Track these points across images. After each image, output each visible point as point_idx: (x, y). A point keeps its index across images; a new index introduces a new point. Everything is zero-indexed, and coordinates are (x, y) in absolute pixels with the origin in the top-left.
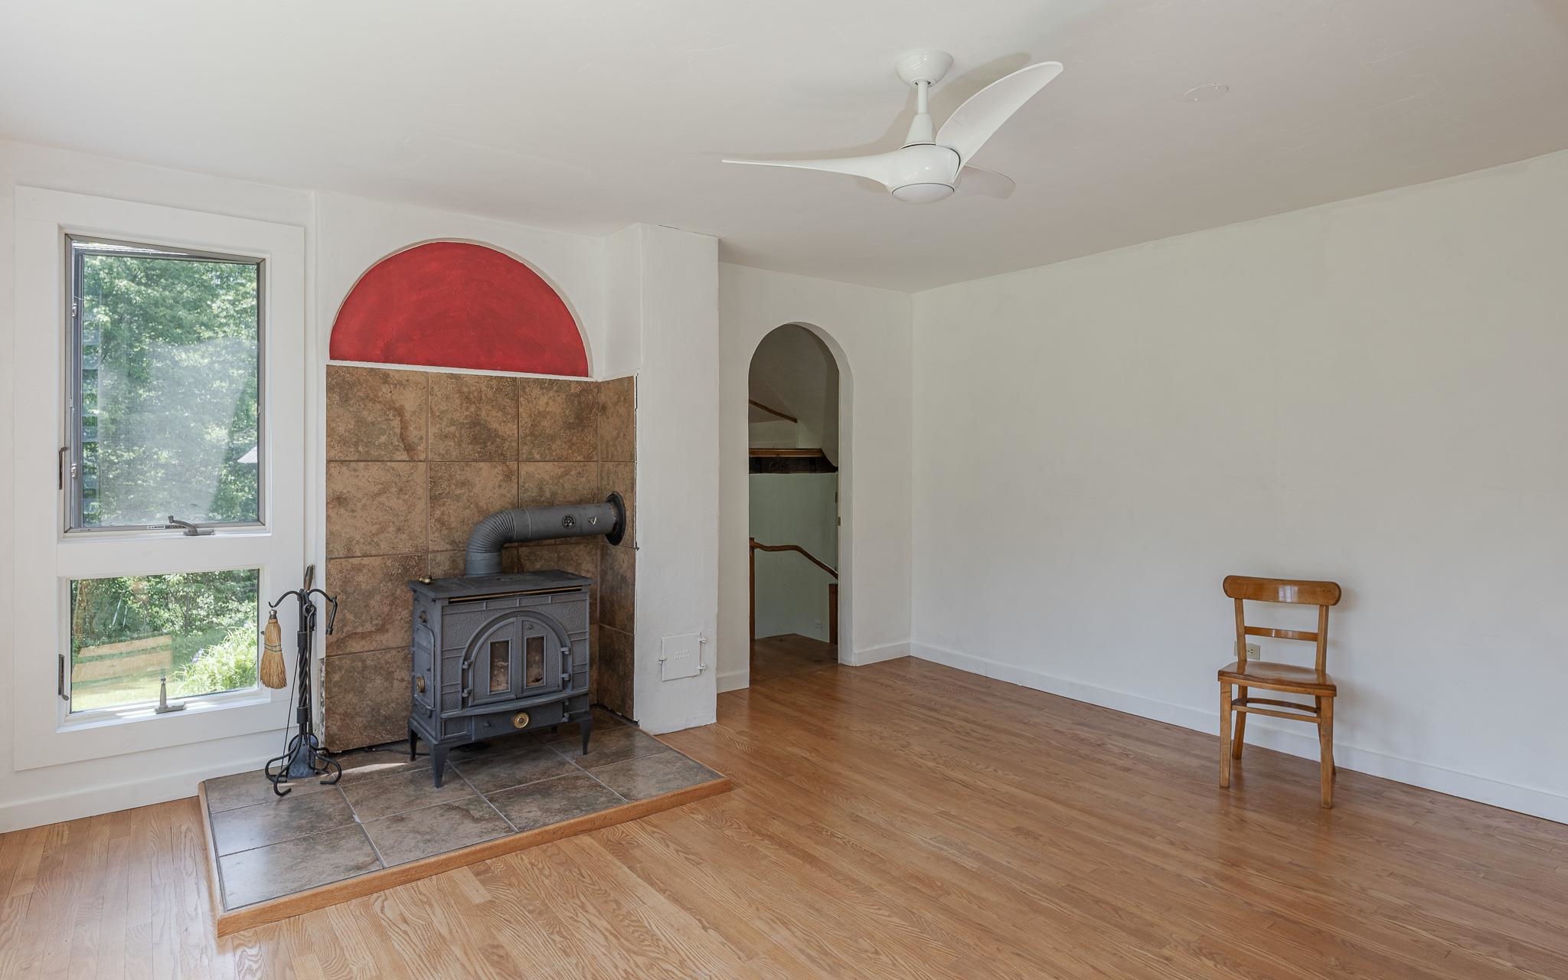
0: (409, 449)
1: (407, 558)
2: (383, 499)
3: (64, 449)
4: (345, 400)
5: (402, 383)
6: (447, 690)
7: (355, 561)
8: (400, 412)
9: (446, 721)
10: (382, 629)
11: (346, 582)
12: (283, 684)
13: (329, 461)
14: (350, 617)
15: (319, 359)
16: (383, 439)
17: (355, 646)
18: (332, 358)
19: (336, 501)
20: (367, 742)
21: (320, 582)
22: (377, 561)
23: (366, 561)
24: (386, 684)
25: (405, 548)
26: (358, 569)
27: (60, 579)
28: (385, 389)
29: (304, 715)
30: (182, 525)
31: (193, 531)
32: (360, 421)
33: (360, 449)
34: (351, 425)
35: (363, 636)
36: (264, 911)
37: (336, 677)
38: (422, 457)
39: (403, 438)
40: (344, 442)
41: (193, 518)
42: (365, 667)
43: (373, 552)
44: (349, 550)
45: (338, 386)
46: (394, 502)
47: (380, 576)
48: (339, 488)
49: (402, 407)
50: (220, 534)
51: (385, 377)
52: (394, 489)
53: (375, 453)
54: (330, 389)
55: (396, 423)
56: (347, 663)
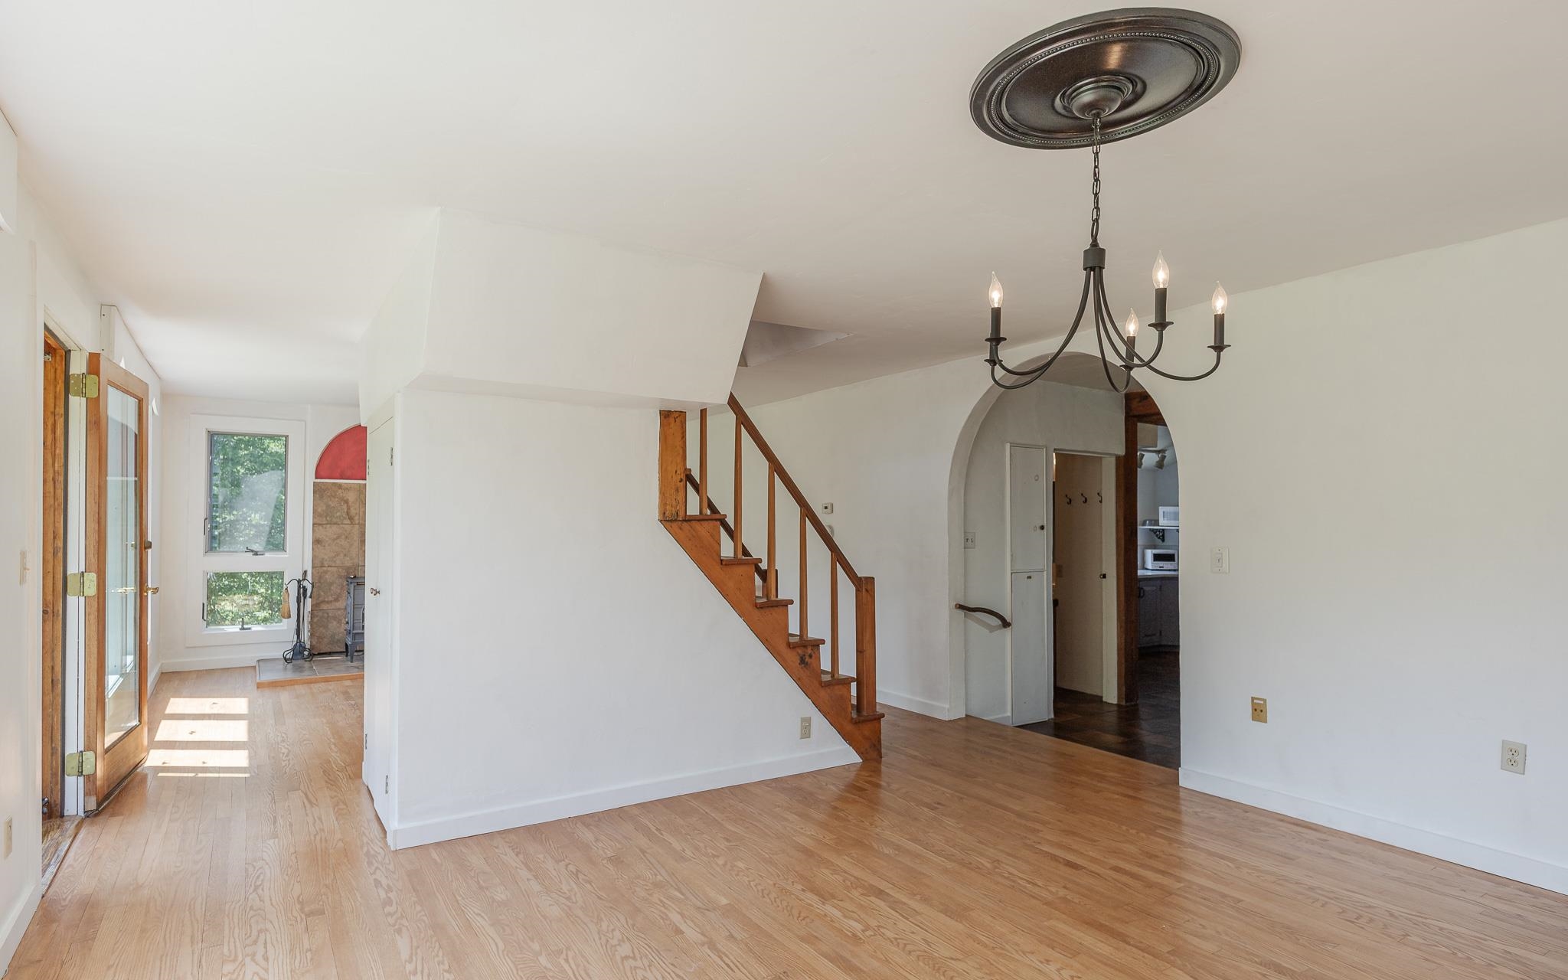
0: (351, 518)
1: (349, 568)
2: (338, 541)
3: (206, 519)
4: (321, 497)
5: (348, 489)
6: (356, 621)
7: (325, 568)
8: (346, 502)
9: (356, 634)
10: (336, 600)
11: (320, 577)
12: (289, 617)
13: (313, 524)
14: (322, 594)
15: (311, 478)
16: (338, 514)
17: (324, 607)
18: (316, 478)
19: (317, 542)
20: (329, 650)
21: (309, 577)
22: (335, 569)
23: (329, 569)
24: (338, 625)
25: (348, 564)
26: (326, 572)
27: (204, 572)
28: (340, 491)
29: (298, 632)
30: (252, 551)
31: (256, 554)
32: (328, 506)
33: (328, 518)
34: (324, 508)
35: (328, 602)
36: (273, 683)
37: (315, 620)
38: (357, 522)
39: (348, 513)
40: (320, 516)
41: (256, 547)
42: (328, 617)
43: (333, 565)
44: (322, 563)
45: (318, 490)
46: (343, 542)
47: (336, 576)
48: (318, 536)
49: (348, 500)
50: (267, 555)
51: (340, 486)
52: (343, 537)
53: (334, 520)
54: (314, 492)
55: (345, 507)
56: (320, 614)
